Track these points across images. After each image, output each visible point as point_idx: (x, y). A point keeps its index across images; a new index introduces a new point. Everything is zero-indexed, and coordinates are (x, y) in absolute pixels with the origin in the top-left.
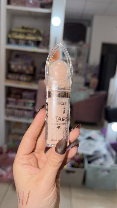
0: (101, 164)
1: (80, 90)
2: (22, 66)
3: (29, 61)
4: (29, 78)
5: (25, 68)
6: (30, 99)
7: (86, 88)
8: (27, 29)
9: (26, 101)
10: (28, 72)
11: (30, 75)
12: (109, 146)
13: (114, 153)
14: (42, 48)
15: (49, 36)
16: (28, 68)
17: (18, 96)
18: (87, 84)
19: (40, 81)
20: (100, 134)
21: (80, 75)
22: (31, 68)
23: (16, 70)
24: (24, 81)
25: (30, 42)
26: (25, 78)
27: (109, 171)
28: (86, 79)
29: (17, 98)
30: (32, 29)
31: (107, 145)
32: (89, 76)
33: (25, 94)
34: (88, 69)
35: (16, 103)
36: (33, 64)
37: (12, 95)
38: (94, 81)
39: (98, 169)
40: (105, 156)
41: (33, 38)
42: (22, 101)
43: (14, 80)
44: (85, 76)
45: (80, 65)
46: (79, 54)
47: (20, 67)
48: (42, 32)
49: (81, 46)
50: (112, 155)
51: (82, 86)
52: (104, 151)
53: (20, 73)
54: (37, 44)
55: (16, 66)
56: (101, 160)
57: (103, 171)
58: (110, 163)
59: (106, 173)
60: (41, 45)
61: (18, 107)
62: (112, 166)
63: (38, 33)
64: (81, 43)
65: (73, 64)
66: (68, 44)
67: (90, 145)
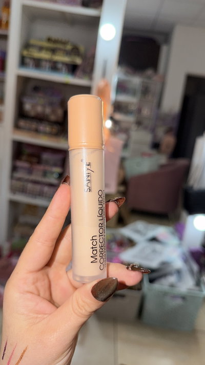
0: (172, 286)
1: (143, 154)
2: (44, 106)
3: (56, 99)
4: (55, 129)
5: (48, 110)
6: (55, 165)
7: (154, 152)
8: (56, 41)
9: (48, 168)
10: (53, 118)
11: (56, 123)
12: (188, 254)
13: (195, 267)
14: (80, 78)
15: (93, 56)
16: (54, 112)
17: (35, 160)
18: (156, 146)
20: (173, 234)
21: (146, 128)
22: (60, 112)
23: (32, 114)
24: (45, 133)
25: (60, 66)
26: (48, 129)
27: (184, 298)
28: (155, 136)
29: (31, 163)
30: (64, 43)
31: (184, 254)
32: (160, 132)
33: (46, 156)
34: (160, 118)
35: (30, 171)
37: (24, 157)
38: (169, 141)
39: (165, 294)
40: (179, 272)
41: (67, 59)
42: (41, 167)
43: (29, 130)
44: (153, 131)
45: (146, 112)
46: (145, 91)
47: (39, 109)
48: (82, 49)
49: (149, 78)
50: (191, 271)
51: (147, 149)
52: (178, 264)
53: (40, 119)
54: (73, 69)
55: (33, 106)
56: (172, 279)
57: (175, 297)
58: (187, 284)
59: (179, 302)
60: (79, 72)
61: (34, 177)
62: (190, 289)
63: (75, 51)
64: (149, 72)
65: (133, 108)
66: (127, 73)
67: (154, 251)
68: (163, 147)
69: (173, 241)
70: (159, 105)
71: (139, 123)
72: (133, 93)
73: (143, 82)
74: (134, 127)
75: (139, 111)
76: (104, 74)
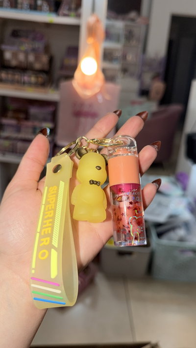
1: (133, 103)
2: (26, 53)
4: (42, 78)
5: (31, 58)
6: (45, 120)
7: (143, 99)
9: (37, 124)
10: (37, 66)
11: (42, 71)
16: (37, 58)
17: (22, 116)
18: (144, 93)
19: (64, 84)
20: (174, 183)
21: (132, 75)
22: (45, 59)
23: (14, 63)
24: (30, 84)
26: (33, 79)
28: (142, 83)
29: (18, 119)
32: (147, 78)
33: (33, 110)
34: (146, 64)
35: (18, 129)
36: (47, 49)
37: (10, 114)
38: (158, 87)
42: (29, 124)
43: (13, 82)
44: (140, 77)
45: (130, 57)
46: (129, 35)
47: (21, 57)
49: (133, 20)
51: (135, 97)
53: (23, 69)
55: (15, 55)
60: (64, 9)
61: (22, 135)
67: (160, 204)
68: (153, 94)
69: (176, 191)
70: (144, 50)
71: (125, 70)
73: (126, 26)
74: (120, 75)
75: (124, 57)
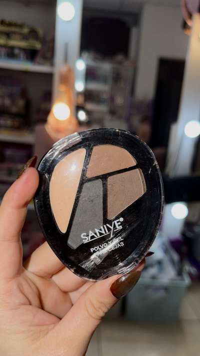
0: (154, 278)
2: (2, 97)
3: (16, 90)
4: (17, 121)
5: (7, 102)
6: (21, 162)
8: (10, 24)
9: (12, 166)
10: (14, 109)
11: (18, 115)
12: (167, 244)
13: (176, 257)
14: (40, 64)
15: (53, 40)
16: (13, 101)
19: (38, 128)
21: (120, 117)
22: (21, 103)
24: (6, 127)
25: (16, 51)
26: (9, 122)
27: (166, 289)
28: (130, 126)
30: (21, 26)
31: (164, 244)
32: (136, 121)
33: (9, 152)
34: (134, 106)
36: (24, 94)
39: (147, 287)
40: (160, 263)
41: (23, 44)
42: (5, 166)
44: (128, 120)
45: (119, 100)
46: (117, 77)
48: (41, 32)
49: (120, 63)
50: (172, 261)
54: (32, 55)
56: (153, 271)
57: (157, 289)
58: (168, 275)
59: (161, 294)
60: (39, 59)
62: (172, 280)
63: (33, 34)
64: (120, 57)
65: (105, 96)
66: (95, 59)
70: (132, 91)
71: (113, 112)
72: (105, 80)
73: (113, 68)
74: (108, 117)
75: (112, 99)
76: (66, 59)
